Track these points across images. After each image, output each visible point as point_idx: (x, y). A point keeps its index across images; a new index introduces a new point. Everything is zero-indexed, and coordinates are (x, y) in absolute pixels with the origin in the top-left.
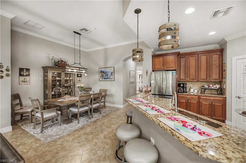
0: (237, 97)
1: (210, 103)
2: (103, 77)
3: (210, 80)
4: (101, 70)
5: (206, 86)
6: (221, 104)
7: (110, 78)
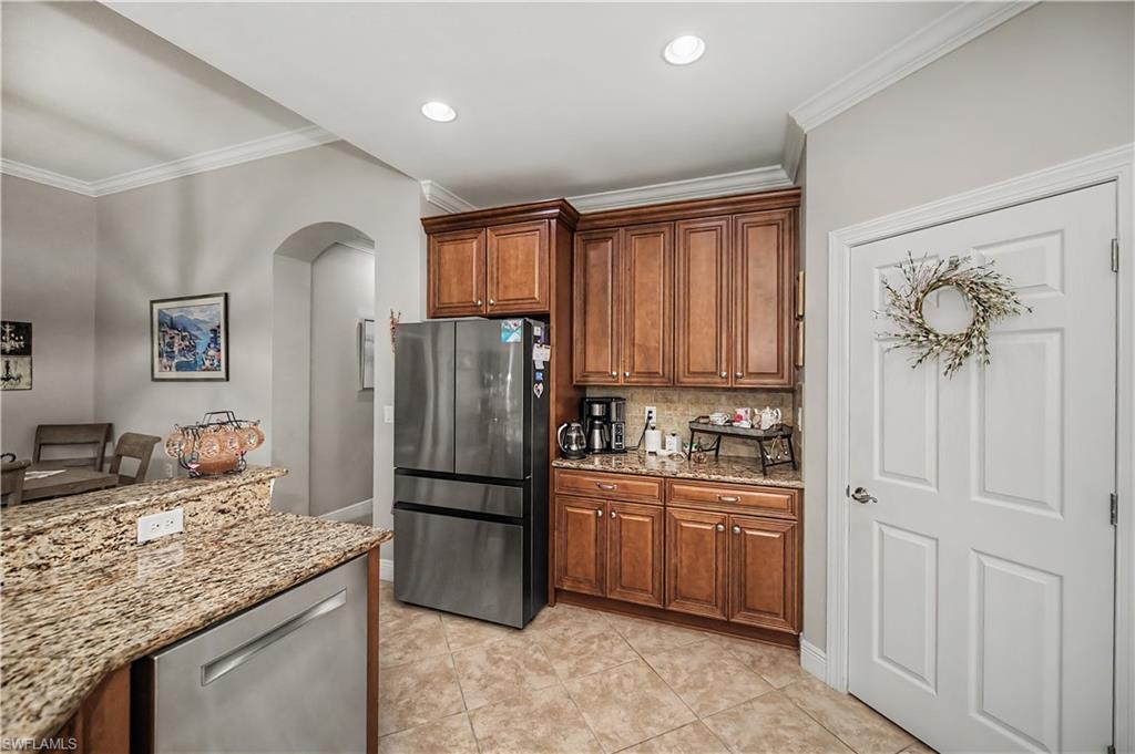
0: (852, 492)
1: (721, 526)
2: (171, 356)
3: (737, 377)
4: (160, 311)
5: (719, 419)
6: (777, 536)
7: (207, 363)
